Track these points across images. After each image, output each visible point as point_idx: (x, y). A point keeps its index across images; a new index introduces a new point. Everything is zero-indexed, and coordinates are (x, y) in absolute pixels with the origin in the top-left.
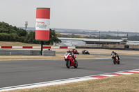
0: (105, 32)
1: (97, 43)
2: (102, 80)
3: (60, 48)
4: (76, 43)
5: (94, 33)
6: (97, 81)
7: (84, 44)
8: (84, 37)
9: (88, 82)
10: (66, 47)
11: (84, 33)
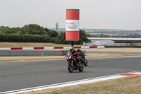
0: (133, 31)
1: (126, 42)
2: (131, 78)
3: (90, 47)
4: (105, 43)
5: (123, 32)
6: (126, 79)
7: (113, 43)
8: (113, 37)
9: (118, 80)
10: (95, 47)
11: (112, 32)
